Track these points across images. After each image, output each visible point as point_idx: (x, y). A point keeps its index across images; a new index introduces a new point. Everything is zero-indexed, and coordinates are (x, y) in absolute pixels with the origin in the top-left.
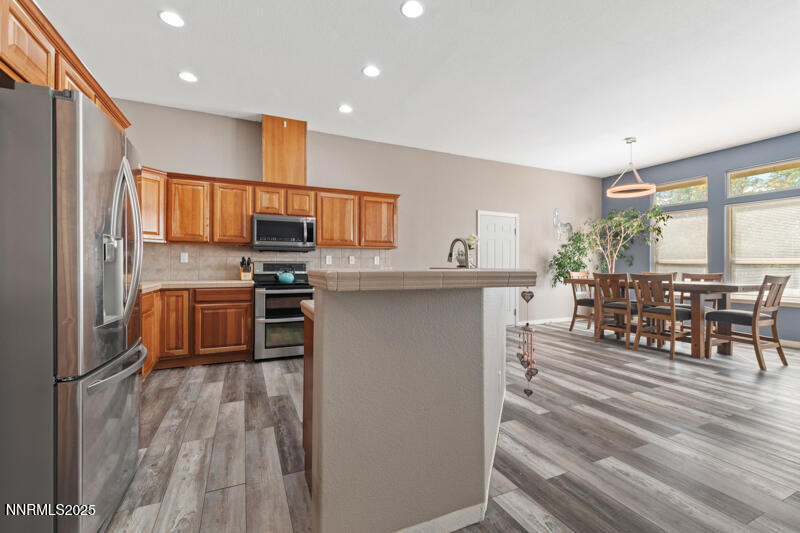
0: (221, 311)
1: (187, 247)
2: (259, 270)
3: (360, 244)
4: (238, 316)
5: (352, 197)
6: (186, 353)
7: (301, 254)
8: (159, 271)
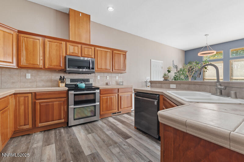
0: (50, 103)
1: (30, 71)
2: (68, 82)
3: (113, 71)
4: (60, 105)
5: (109, 51)
6: (31, 127)
7: (87, 75)
8: (13, 83)
